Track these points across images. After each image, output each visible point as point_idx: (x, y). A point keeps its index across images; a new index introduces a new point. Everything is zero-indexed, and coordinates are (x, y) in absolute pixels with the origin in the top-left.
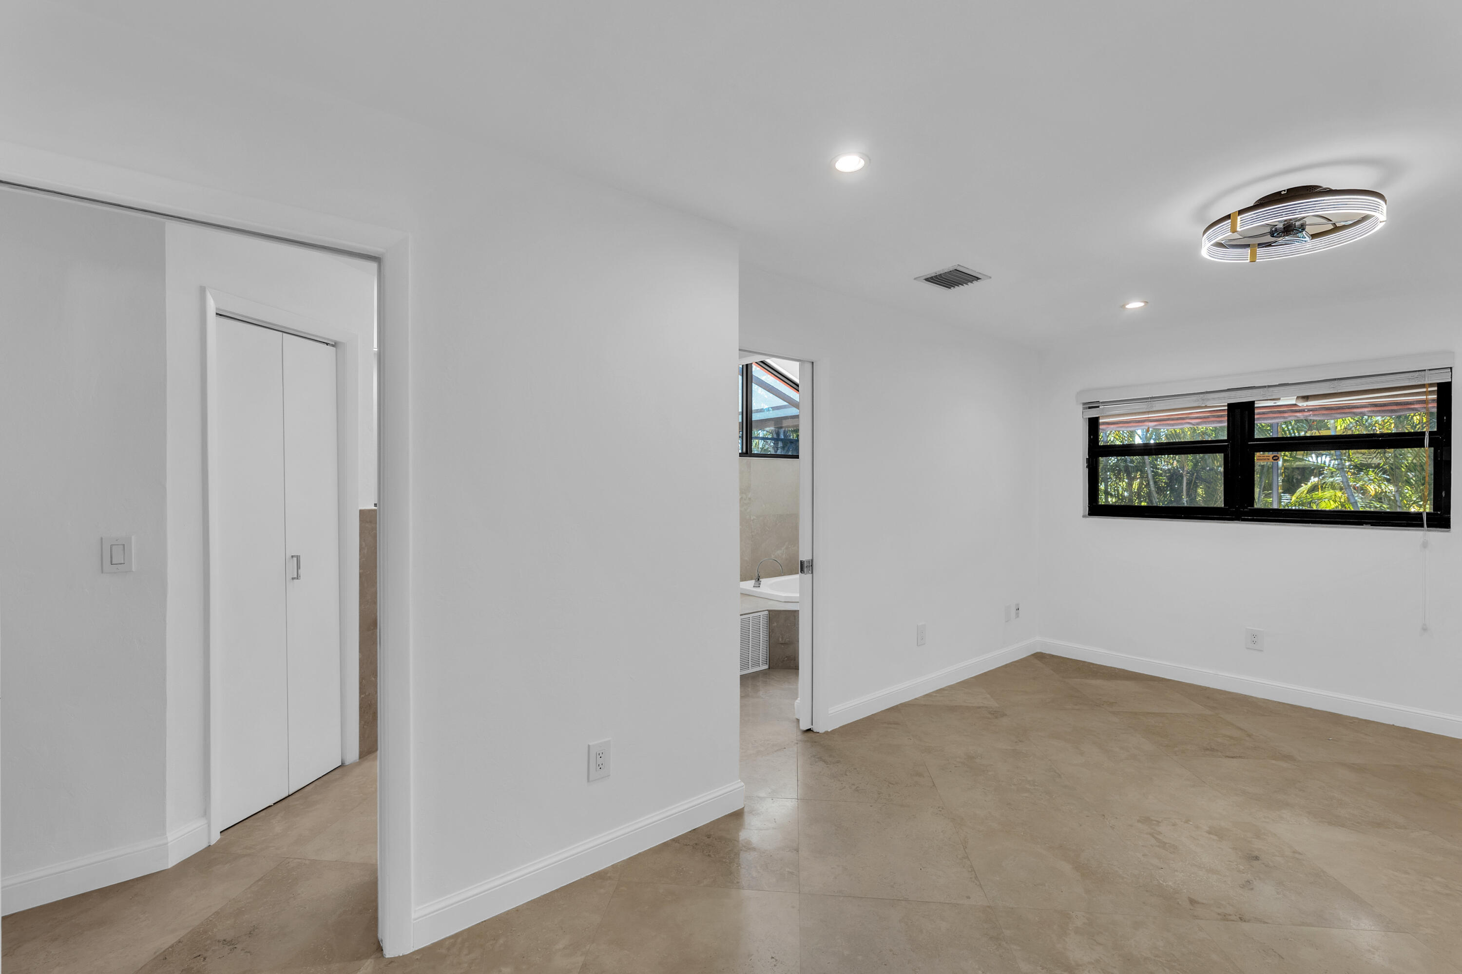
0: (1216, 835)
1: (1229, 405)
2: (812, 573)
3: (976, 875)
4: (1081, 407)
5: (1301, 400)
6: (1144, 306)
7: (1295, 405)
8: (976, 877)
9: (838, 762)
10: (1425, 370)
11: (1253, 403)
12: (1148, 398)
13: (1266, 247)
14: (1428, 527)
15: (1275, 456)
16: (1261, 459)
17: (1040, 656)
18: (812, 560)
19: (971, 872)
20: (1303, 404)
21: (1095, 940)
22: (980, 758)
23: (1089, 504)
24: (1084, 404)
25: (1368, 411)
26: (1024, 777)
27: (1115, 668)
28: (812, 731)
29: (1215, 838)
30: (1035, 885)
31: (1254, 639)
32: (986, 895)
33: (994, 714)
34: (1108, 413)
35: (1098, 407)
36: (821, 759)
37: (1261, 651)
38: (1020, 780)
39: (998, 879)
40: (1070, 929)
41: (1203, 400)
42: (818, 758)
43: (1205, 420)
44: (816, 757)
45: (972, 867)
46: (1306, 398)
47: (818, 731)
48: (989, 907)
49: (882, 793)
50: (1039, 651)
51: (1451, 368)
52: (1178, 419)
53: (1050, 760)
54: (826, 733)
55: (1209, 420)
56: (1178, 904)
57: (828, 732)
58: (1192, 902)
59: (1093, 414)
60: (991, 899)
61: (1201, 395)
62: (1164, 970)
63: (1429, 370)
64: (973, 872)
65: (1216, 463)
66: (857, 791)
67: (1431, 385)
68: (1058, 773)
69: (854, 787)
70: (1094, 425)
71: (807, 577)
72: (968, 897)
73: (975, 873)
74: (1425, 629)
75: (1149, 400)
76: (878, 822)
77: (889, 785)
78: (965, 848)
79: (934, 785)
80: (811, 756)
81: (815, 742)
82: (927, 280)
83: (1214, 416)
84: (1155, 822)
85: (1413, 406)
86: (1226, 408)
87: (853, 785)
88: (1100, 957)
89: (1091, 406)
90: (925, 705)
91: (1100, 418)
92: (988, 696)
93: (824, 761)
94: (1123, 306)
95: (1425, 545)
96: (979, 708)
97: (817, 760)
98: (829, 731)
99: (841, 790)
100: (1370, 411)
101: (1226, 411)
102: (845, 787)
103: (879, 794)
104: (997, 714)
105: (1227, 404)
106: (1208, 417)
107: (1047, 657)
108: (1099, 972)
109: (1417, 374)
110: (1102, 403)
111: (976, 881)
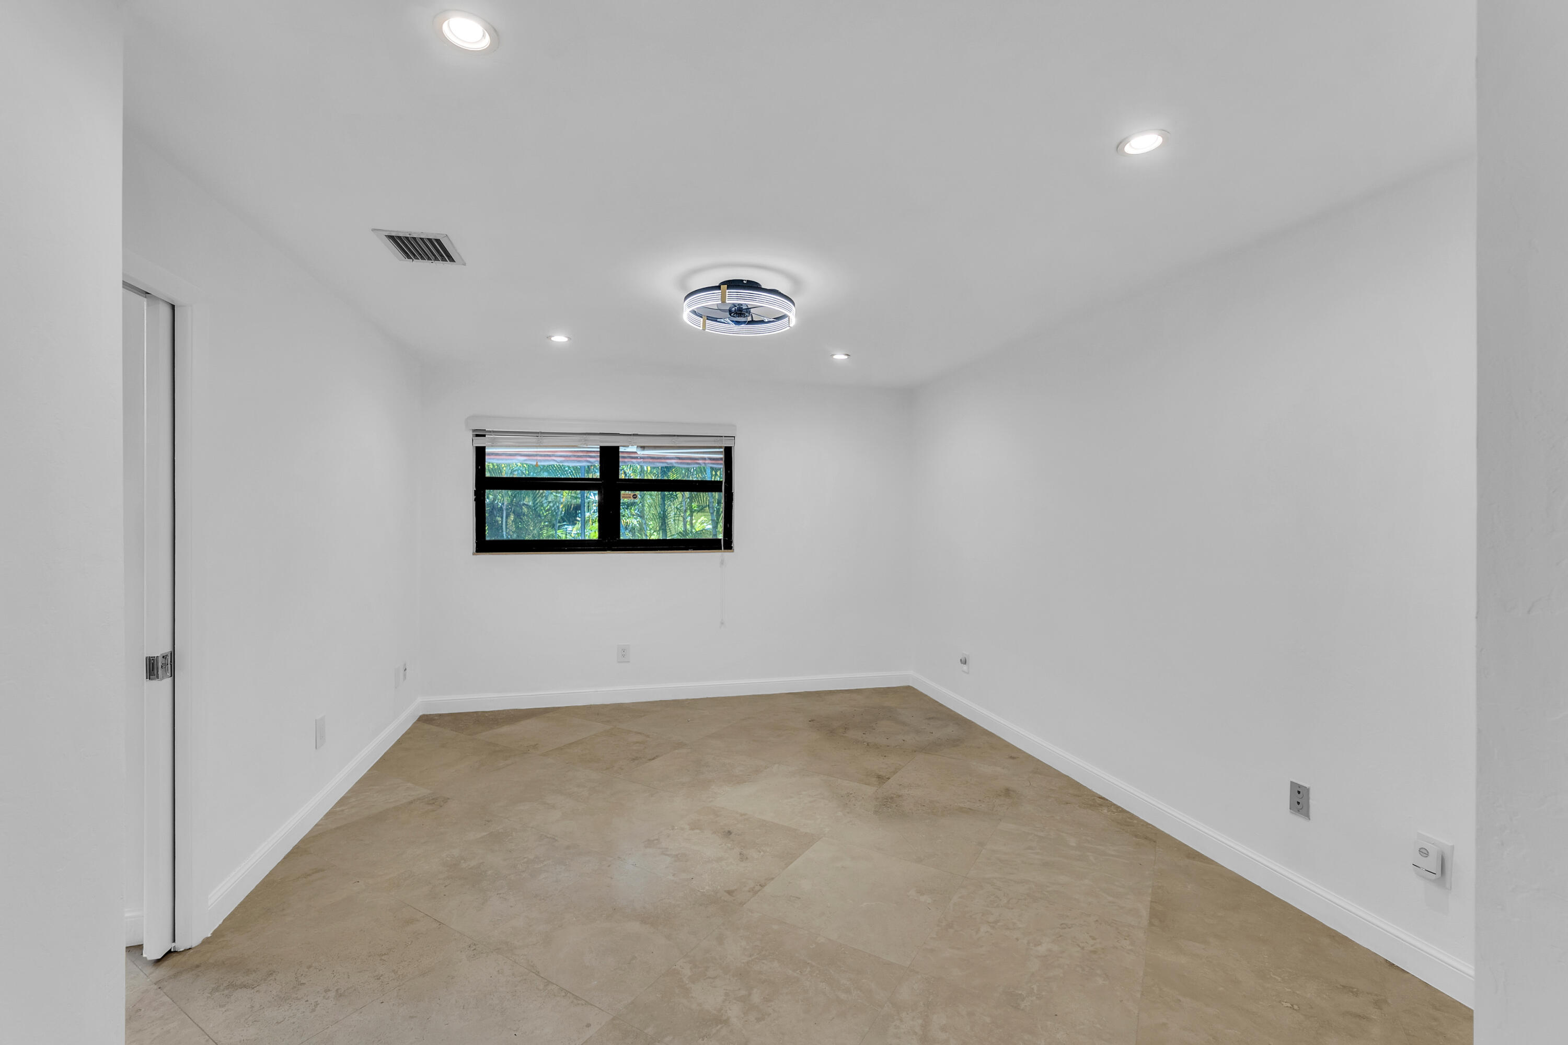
0: (697, 829)
1: (601, 448)
2: (173, 675)
3: (573, 995)
4: (470, 434)
5: (640, 449)
6: (567, 342)
7: (635, 453)
8: (576, 997)
9: (271, 973)
10: (722, 436)
11: (618, 448)
12: (538, 433)
13: (712, 320)
14: (724, 549)
15: (634, 495)
16: (626, 496)
17: (425, 719)
18: (173, 653)
19: (566, 995)
20: (641, 453)
21: (709, 978)
22: (463, 861)
23: (476, 540)
24: (474, 431)
25: (675, 463)
26: (525, 858)
27: (508, 710)
28: (175, 952)
29: (698, 831)
30: (629, 963)
31: (623, 653)
32: (600, 1009)
33: (434, 803)
34: (499, 444)
35: (484, 436)
36: (233, 986)
37: (628, 662)
38: (524, 863)
39: (595, 983)
40: (687, 982)
41: (586, 440)
42: (227, 987)
43: (568, 459)
44: (222, 988)
45: (562, 989)
46: (643, 448)
47: (188, 947)
48: (613, 1019)
49: (382, 975)
50: (421, 714)
51: (734, 437)
52: (545, 456)
53: (532, 828)
54: (206, 941)
55: (571, 459)
56: (725, 901)
57: (208, 938)
58: (730, 893)
59: (480, 442)
60: (608, 1010)
61: (585, 436)
62: (763, 963)
63: (725, 437)
64: (569, 994)
65: (593, 497)
66: (341, 995)
67: (720, 447)
68: (550, 838)
69: (332, 994)
70: (480, 453)
71: (165, 684)
72: (588, 1025)
73: (570, 993)
74: (722, 623)
75: (540, 435)
76: (412, 1017)
77: (381, 960)
78: (538, 974)
79: (440, 923)
80: (211, 993)
81: (198, 966)
82: (391, 238)
83: (575, 456)
84: (656, 842)
85: (698, 462)
86: (599, 450)
87: (327, 991)
88: (724, 989)
89: (480, 434)
90: (338, 828)
91: (486, 447)
92: (410, 785)
93: (244, 986)
94: (549, 337)
95: (722, 563)
96: (411, 803)
97: (226, 992)
98: (209, 935)
99: (313, 1010)
100: (677, 463)
101: (599, 453)
102: (317, 1004)
103: (379, 979)
104: (435, 802)
105: (599, 447)
106: (570, 456)
107: (436, 718)
108: (735, 1003)
109: (719, 438)
110: (490, 432)
111: (579, 1002)
